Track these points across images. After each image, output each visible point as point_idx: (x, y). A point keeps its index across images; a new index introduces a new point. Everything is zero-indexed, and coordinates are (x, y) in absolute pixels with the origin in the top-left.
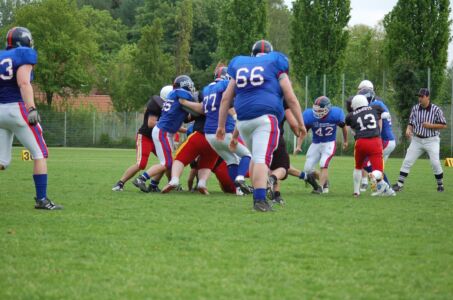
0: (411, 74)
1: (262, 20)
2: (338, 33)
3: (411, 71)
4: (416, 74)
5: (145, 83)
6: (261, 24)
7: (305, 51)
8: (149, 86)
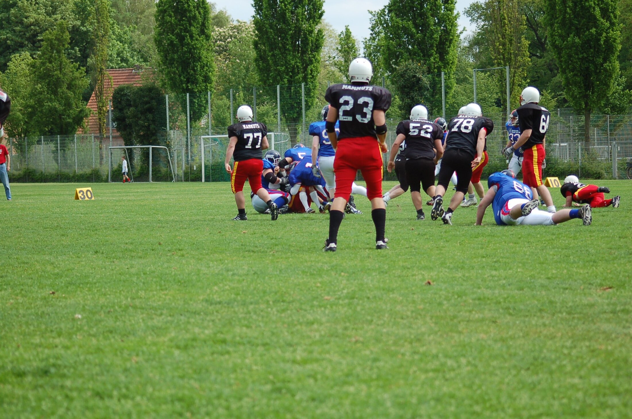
0: (419, 79)
1: (205, 19)
2: (311, 32)
3: (418, 75)
4: (425, 79)
5: (51, 100)
6: (203, 24)
7: (273, 55)
8: (56, 104)
